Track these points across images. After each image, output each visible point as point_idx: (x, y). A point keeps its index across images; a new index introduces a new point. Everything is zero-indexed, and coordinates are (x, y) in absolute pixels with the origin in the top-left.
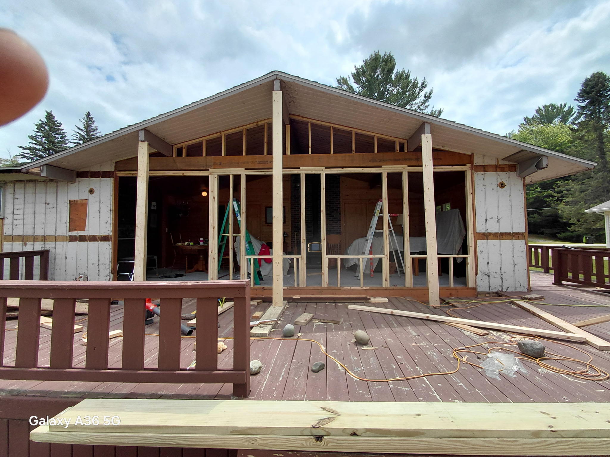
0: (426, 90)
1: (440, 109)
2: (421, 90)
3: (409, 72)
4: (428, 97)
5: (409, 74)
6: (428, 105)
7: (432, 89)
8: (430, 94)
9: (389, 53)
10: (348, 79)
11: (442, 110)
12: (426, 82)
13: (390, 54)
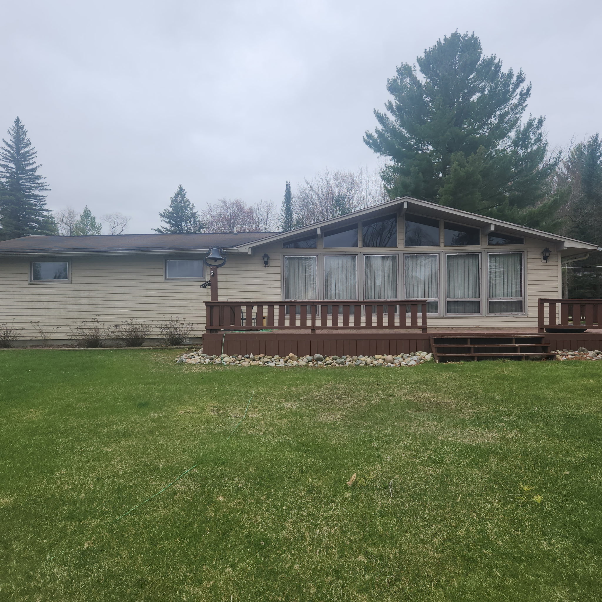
0: (524, 86)
1: (541, 117)
2: (517, 86)
3: (501, 61)
4: (525, 95)
5: (500, 64)
6: (526, 106)
7: (531, 84)
8: (529, 90)
9: (472, 33)
10: (413, 69)
11: (543, 117)
12: (524, 75)
13: (473, 35)
